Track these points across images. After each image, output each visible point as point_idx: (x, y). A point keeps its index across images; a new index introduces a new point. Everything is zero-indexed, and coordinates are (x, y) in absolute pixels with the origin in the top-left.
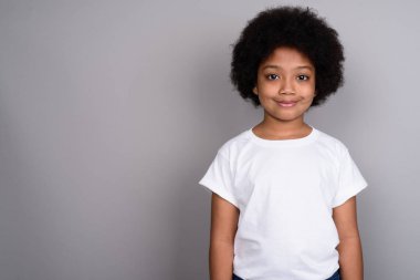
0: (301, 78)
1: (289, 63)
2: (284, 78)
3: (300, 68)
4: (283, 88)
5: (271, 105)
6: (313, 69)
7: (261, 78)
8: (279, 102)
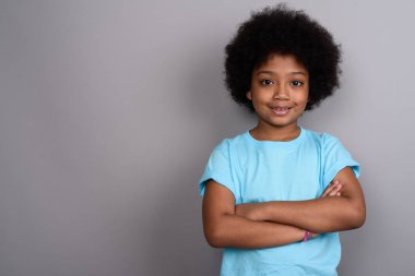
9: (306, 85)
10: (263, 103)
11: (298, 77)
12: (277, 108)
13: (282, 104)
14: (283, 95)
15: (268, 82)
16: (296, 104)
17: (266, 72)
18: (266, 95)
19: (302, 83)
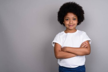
0: (74, 19)
1: (71, 16)
2: (70, 20)
3: (74, 17)
4: (70, 22)
5: (67, 26)
6: (77, 17)
7: (65, 20)
8: (69, 26)
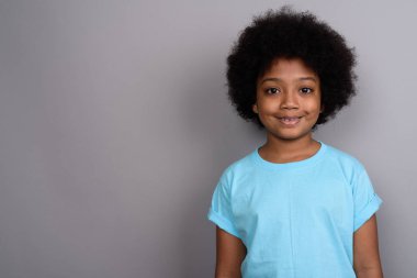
9: (317, 92)
10: (269, 114)
11: (308, 83)
12: (285, 118)
13: (290, 113)
14: (291, 104)
15: (273, 91)
16: (307, 113)
17: (271, 80)
18: (272, 105)
19: (312, 90)
